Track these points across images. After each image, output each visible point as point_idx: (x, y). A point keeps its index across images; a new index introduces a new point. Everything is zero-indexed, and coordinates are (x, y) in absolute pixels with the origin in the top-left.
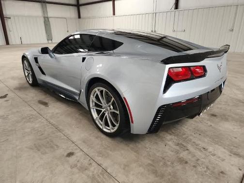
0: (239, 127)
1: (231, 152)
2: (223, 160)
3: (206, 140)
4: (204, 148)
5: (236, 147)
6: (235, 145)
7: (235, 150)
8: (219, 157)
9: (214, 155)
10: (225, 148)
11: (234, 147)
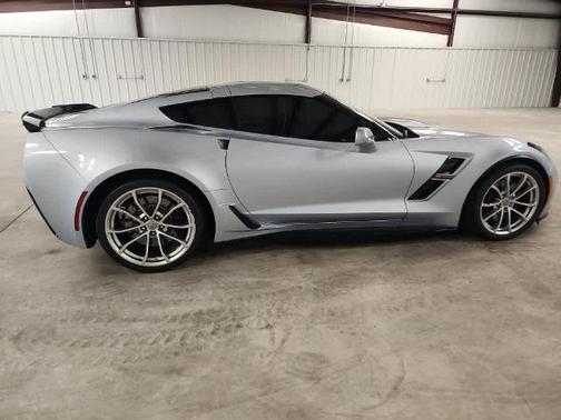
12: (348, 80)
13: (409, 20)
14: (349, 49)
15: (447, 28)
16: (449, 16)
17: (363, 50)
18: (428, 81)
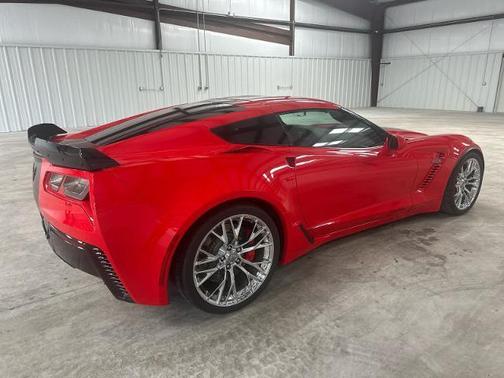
12: (206, 88)
13: (254, 29)
14: (203, 56)
15: (287, 38)
16: (287, 28)
18: (278, 88)
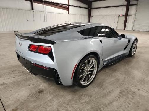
0: (18, 98)
1: (5, 84)
2: (4, 80)
3: (19, 79)
4: (15, 77)
5: (5, 87)
6: (7, 87)
7: (5, 85)
8: (6, 79)
9: (9, 78)
10: (9, 83)
11: (7, 86)
12: (46, 21)
13: (59, 6)
14: (45, 13)
15: (67, 9)
16: (67, 6)
17: (49, 13)
18: (65, 22)
